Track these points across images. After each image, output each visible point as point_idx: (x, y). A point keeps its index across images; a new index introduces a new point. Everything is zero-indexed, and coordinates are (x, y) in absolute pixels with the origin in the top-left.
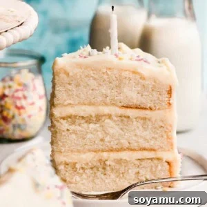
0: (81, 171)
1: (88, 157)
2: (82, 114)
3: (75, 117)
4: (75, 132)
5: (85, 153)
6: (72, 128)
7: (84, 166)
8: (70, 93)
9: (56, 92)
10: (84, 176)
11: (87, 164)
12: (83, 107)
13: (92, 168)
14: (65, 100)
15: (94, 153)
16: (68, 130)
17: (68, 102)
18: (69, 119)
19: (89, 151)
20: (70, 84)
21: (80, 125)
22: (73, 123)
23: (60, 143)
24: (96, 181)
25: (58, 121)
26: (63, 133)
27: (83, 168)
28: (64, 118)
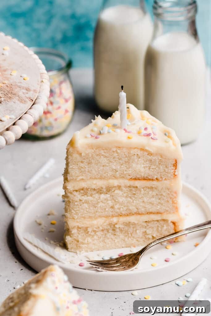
0: (93, 234)
1: (100, 222)
2: (94, 187)
3: (87, 189)
4: (86, 202)
5: (96, 219)
6: (84, 198)
7: (95, 229)
8: (82, 170)
9: (69, 170)
10: (95, 237)
11: (99, 227)
12: (95, 182)
13: (103, 230)
14: (78, 176)
15: (104, 218)
16: (80, 200)
17: (81, 177)
18: (82, 191)
19: (100, 217)
20: (82, 162)
21: (91, 195)
22: (86, 194)
23: (73, 211)
24: (107, 241)
25: (71, 193)
26: (76, 203)
27: (94, 231)
28: (77, 191)
